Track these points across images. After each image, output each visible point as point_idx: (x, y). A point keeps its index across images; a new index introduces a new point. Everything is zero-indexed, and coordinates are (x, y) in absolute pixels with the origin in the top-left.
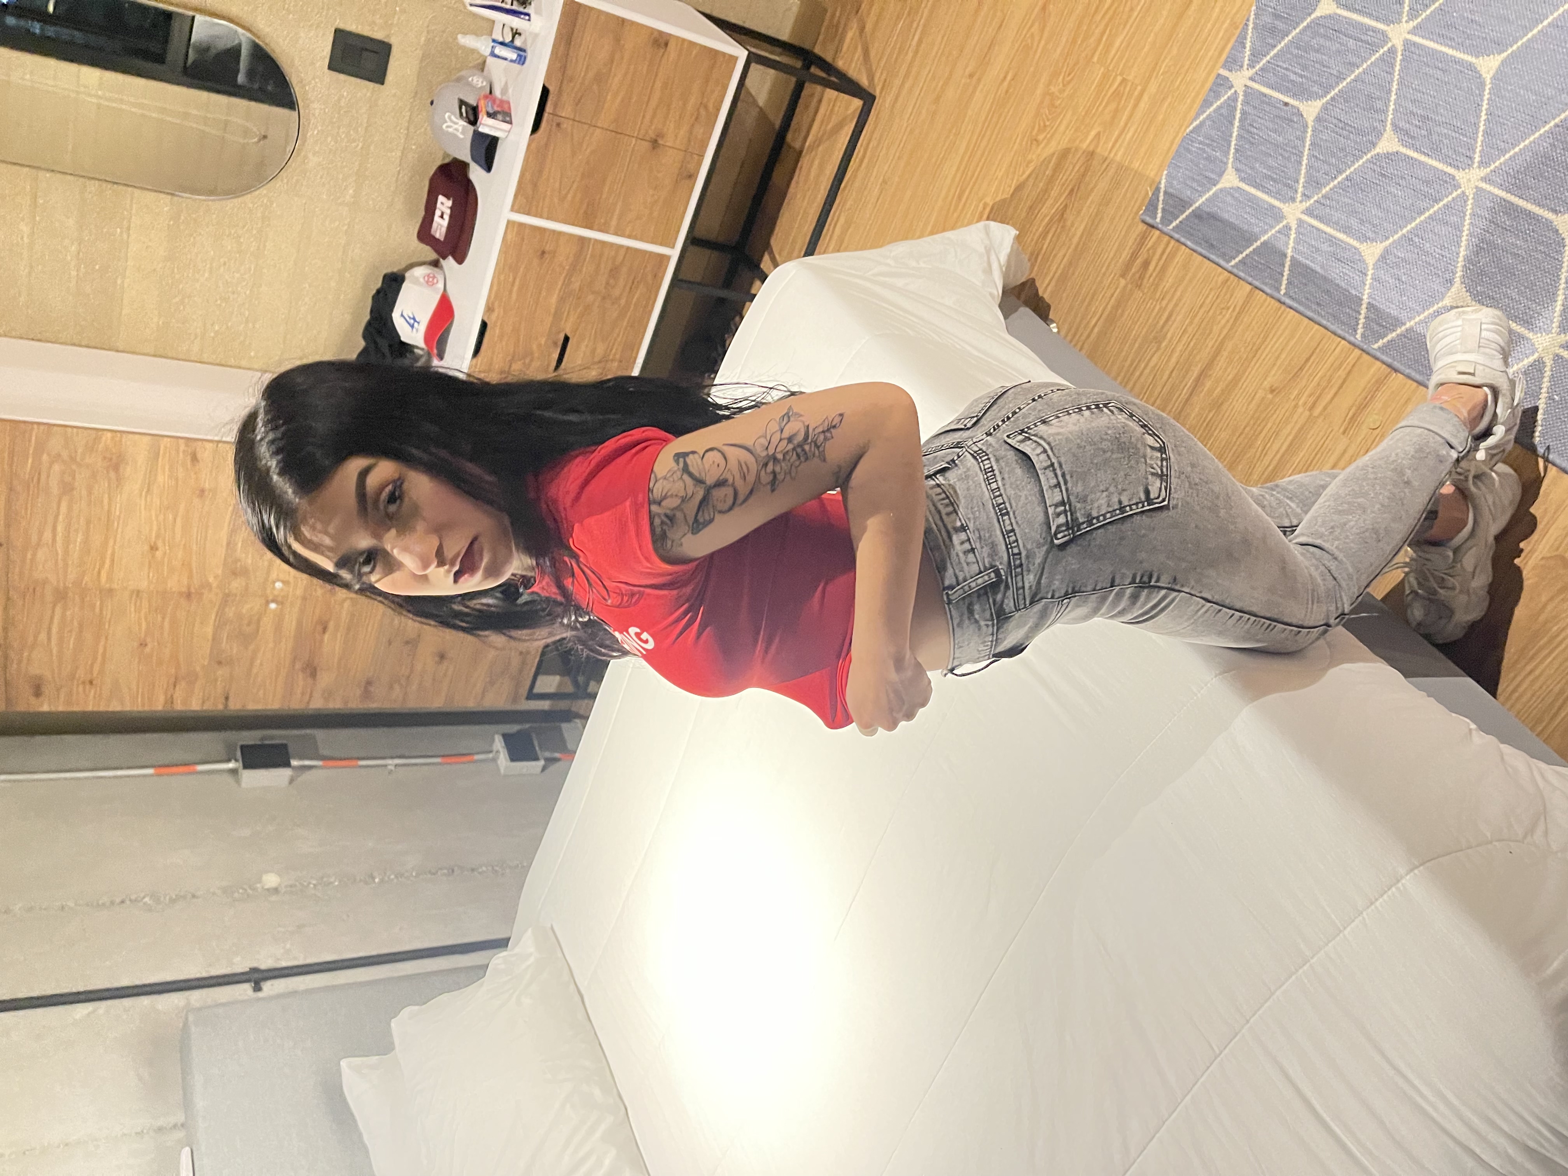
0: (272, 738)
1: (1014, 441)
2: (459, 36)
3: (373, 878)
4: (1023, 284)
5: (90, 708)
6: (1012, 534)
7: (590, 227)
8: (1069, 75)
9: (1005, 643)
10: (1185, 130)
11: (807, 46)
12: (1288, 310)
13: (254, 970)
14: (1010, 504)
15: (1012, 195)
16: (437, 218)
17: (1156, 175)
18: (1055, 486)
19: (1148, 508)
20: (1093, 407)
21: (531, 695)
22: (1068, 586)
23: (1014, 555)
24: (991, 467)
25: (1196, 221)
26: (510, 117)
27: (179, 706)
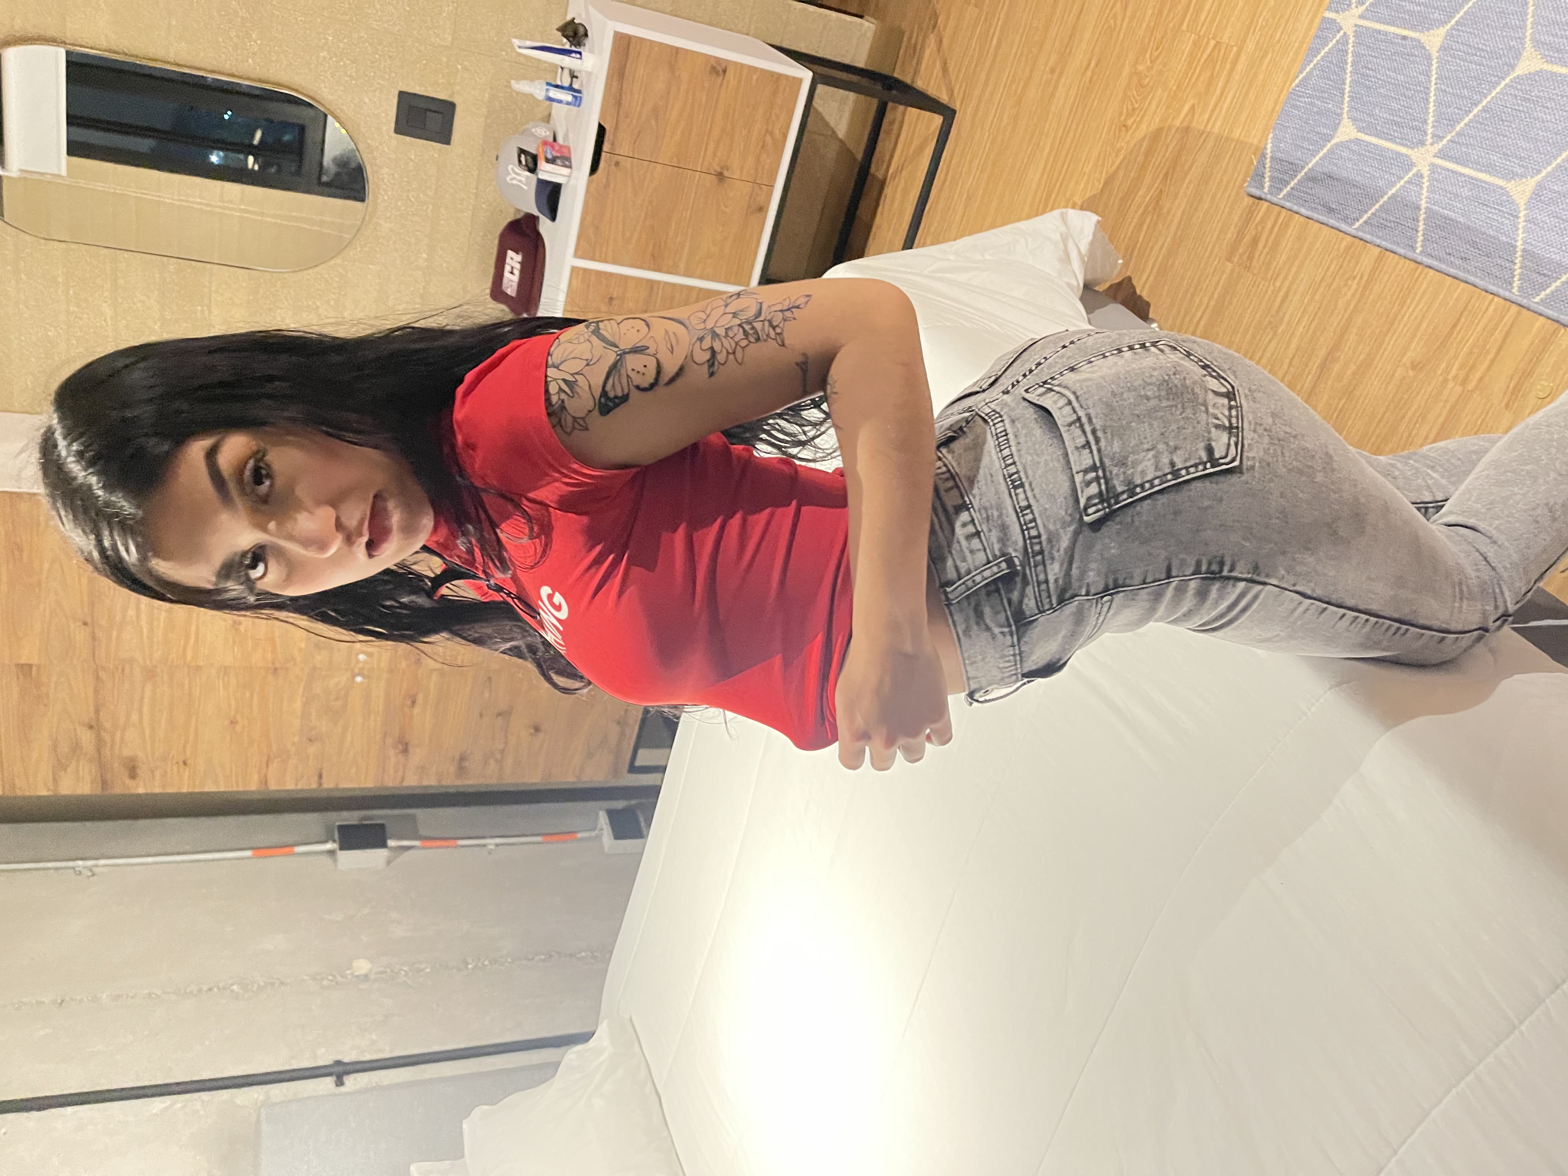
0: (371, 818)
1: (1033, 396)
2: (513, 82)
3: (467, 964)
4: (1120, 284)
5: (185, 790)
6: (1028, 511)
7: (659, 270)
8: (1157, 49)
9: (1034, 657)
10: (1290, 85)
11: (885, 71)
12: (1427, 270)
13: (338, 1063)
14: (1026, 473)
15: (1102, 190)
16: (507, 274)
17: (1260, 141)
18: (1083, 447)
19: (1212, 470)
20: (1137, 346)
21: (633, 769)
22: (1107, 577)
23: (1031, 538)
24: (1005, 430)
25: (1310, 184)
26: (570, 162)
27: (273, 786)
